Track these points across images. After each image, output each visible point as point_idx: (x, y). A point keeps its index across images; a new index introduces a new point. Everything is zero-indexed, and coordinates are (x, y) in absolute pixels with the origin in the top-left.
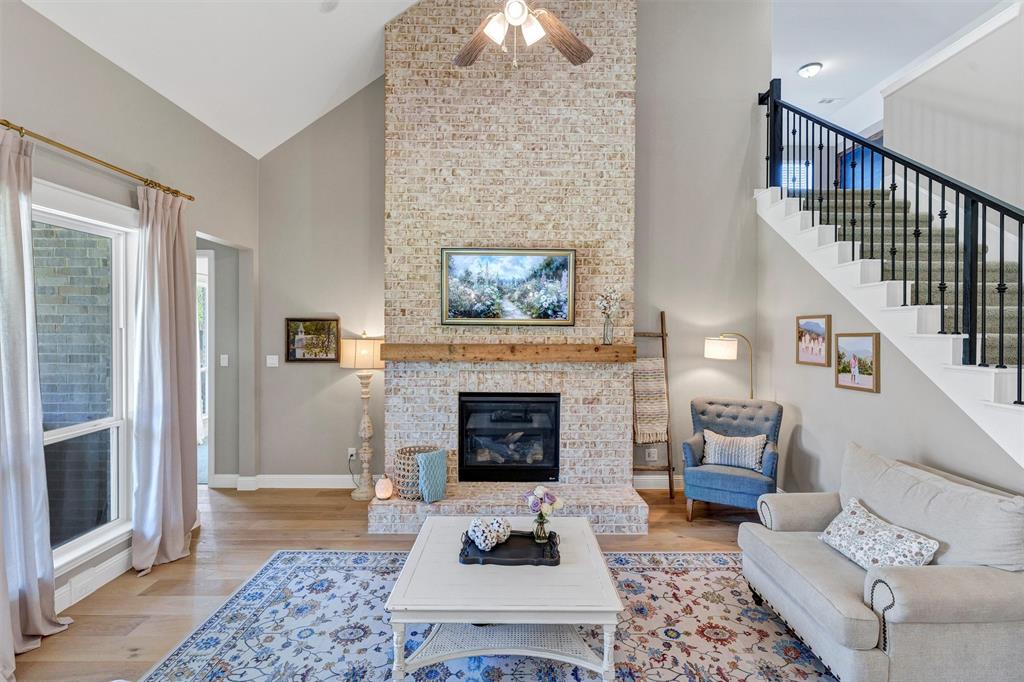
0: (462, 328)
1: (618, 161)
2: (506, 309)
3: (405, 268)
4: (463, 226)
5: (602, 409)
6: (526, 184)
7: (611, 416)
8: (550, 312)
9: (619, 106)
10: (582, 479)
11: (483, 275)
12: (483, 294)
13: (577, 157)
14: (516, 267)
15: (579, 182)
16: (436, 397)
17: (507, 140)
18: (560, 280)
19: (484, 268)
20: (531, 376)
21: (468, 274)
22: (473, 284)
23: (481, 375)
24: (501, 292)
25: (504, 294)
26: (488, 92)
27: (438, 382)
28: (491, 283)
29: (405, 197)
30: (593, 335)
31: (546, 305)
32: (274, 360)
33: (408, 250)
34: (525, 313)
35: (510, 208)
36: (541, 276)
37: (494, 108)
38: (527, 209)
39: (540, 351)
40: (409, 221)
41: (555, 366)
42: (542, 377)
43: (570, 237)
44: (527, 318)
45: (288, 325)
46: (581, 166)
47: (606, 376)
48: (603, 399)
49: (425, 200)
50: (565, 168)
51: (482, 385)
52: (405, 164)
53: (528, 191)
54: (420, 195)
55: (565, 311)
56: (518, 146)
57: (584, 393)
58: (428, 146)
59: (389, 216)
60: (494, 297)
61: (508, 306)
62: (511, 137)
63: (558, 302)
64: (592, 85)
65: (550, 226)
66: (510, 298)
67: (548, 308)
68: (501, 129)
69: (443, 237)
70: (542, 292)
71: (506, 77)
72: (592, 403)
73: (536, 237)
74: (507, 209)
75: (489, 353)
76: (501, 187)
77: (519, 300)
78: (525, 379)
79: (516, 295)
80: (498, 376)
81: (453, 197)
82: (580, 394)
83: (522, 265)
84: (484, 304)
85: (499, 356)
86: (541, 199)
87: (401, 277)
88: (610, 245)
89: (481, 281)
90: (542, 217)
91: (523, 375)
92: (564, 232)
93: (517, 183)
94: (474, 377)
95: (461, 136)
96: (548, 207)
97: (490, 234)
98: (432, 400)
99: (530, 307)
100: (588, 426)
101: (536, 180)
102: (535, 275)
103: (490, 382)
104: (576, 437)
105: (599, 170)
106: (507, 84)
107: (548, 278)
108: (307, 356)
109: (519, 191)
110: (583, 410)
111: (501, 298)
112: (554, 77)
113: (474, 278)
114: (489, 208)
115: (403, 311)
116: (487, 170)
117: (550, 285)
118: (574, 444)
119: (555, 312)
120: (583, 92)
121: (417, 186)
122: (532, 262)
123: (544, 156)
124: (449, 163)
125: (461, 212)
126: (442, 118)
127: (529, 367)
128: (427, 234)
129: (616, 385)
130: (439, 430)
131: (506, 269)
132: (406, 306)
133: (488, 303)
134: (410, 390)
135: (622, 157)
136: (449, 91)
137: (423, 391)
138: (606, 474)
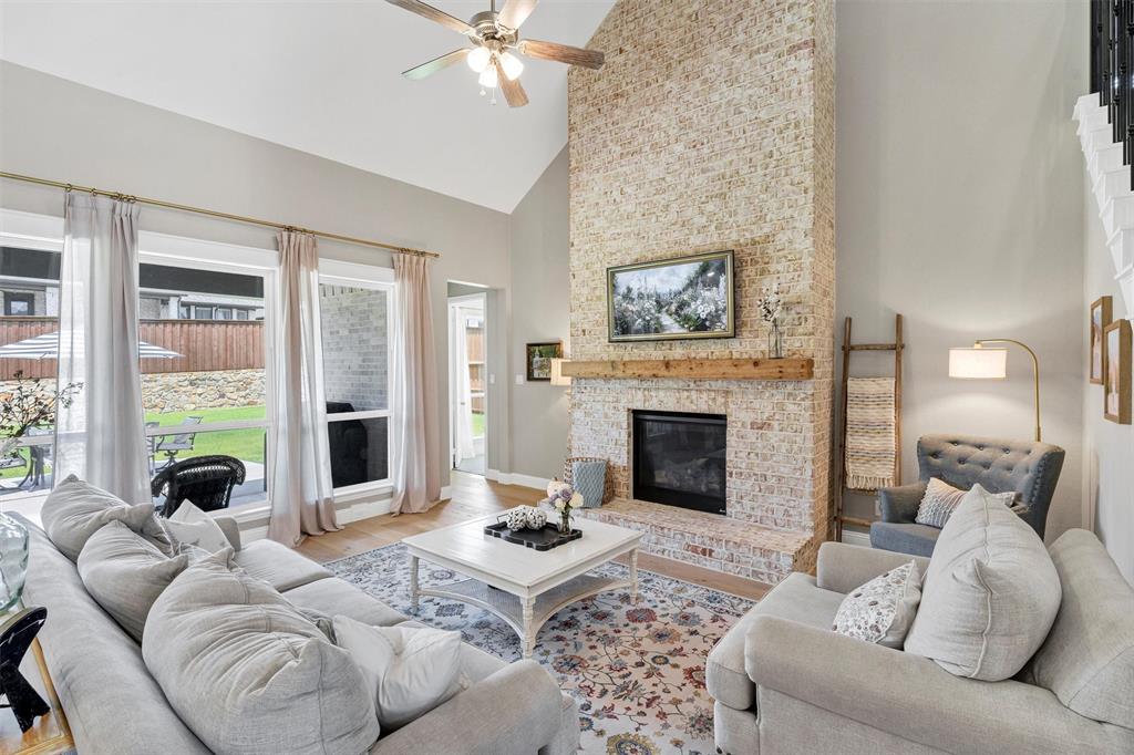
0: (631, 345)
1: (791, 132)
2: (664, 323)
3: (585, 291)
4: (630, 243)
5: (773, 436)
6: (687, 186)
7: (785, 447)
8: (707, 323)
9: (793, 63)
10: (750, 516)
11: (643, 291)
12: (643, 308)
13: (742, 142)
14: (672, 278)
15: (745, 170)
16: (610, 412)
17: (669, 144)
18: (718, 286)
19: (643, 283)
20: (694, 395)
21: (629, 290)
22: (633, 300)
23: (646, 392)
24: (660, 305)
25: (662, 307)
26: (651, 100)
27: (611, 399)
28: (649, 297)
29: (584, 225)
30: (764, 347)
31: (703, 316)
32: (521, 378)
33: (587, 273)
34: (683, 326)
35: (672, 216)
36: (697, 283)
37: (656, 115)
38: (689, 213)
39: (693, 366)
40: (587, 247)
41: (719, 384)
42: (705, 396)
43: (734, 236)
44: (685, 331)
45: (528, 350)
46: (745, 151)
47: (779, 397)
48: (775, 424)
49: (599, 223)
50: (729, 158)
51: (647, 404)
52: (583, 193)
53: (689, 193)
54: (596, 221)
55: (724, 321)
56: (679, 148)
57: (753, 416)
58: (601, 171)
59: (573, 245)
60: (653, 311)
61: (666, 320)
62: (672, 140)
63: (717, 311)
64: (758, 52)
65: (713, 227)
66: (667, 311)
67: (706, 319)
68: (663, 135)
69: (614, 257)
70: (699, 302)
71: (668, 78)
72: (761, 428)
73: (698, 243)
74: (670, 217)
75: (646, 369)
76: (663, 196)
77: (677, 313)
78: (688, 397)
79: (673, 308)
80: (661, 393)
81: (621, 216)
82: (748, 417)
83: (678, 276)
84: (644, 319)
85: (655, 372)
86: (704, 199)
87: (583, 300)
88: (782, 238)
89: (641, 296)
90: (704, 219)
91: (686, 394)
92: (727, 232)
93: (679, 187)
94: (640, 393)
95: (628, 153)
96: (710, 207)
97: (654, 247)
98: (606, 416)
99: (687, 319)
100: (757, 455)
101: (699, 180)
102: (692, 284)
103: (655, 400)
104: (744, 466)
105: (768, 149)
106: (668, 85)
107: (705, 286)
108: (541, 376)
109: (681, 195)
110: (752, 435)
111: (659, 312)
112: (715, 59)
113: (634, 294)
114: (654, 220)
115: (584, 331)
116: (651, 182)
117: (708, 294)
118: (741, 473)
119: (713, 323)
120: (748, 64)
121: (592, 213)
122: (687, 271)
123: (706, 151)
124: (618, 184)
125: (629, 230)
126: (612, 141)
127: (692, 385)
128: (601, 256)
129: (791, 407)
130: (612, 445)
131: (662, 281)
132: (586, 327)
133: (648, 318)
134: (588, 407)
135: (797, 126)
136: (617, 112)
137: (599, 406)
138: (779, 515)
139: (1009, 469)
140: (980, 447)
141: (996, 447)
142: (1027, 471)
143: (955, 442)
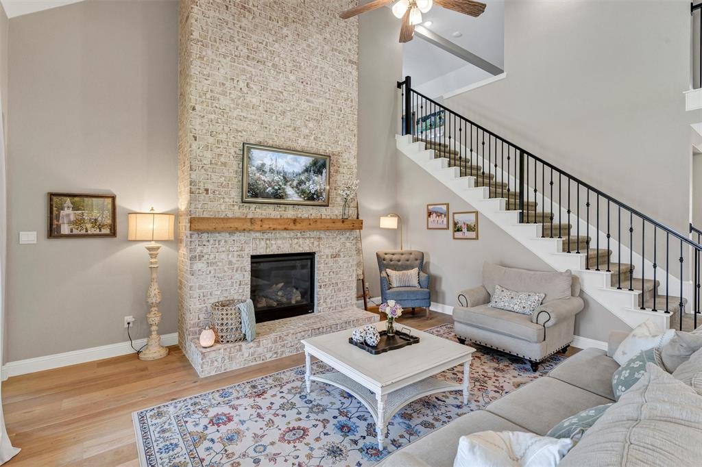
1: (349, 102)
2: (288, 193)
3: (208, 155)
4: (255, 127)
5: (341, 261)
6: (298, 105)
7: (346, 265)
8: (315, 196)
9: (349, 68)
10: (330, 308)
11: (274, 167)
12: (273, 180)
13: (327, 94)
14: (295, 163)
15: (329, 112)
16: (234, 260)
17: (285, 71)
18: (322, 175)
19: (274, 162)
20: (301, 241)
21: (263, 165)
22: (266, 173)
23: (268, 242)
24: (286, 180)
25: (287, 182)
26: (273, 32)
27: (235, 249)
28: (278, 173)
29: (208, 96)
30: (336, 212)
31: (313, 192)
32: (31, 236)
33: (211, 140)
34: (300, 196)
35: (287, 121)
36: (310, 171)
37: (277, 45)
38: (298, 123)
39: (311, 223)
40: (213, 116)
41: (315, 234)
42: (307, 241)
43: (324, 147)
44: (302, 200)
45: (51, 200)
46: (330, 101)
47: (343, 240)
48: (341, 254)
49: (224, 101)
50: (321, 100)
51: (268, 250)
52: (208, 68)
53: (299, 110)
54: (221, 98)
55: (324, 196)
56: (292, 78)
57: (332, 251)
58: (229, 59)
59: (194, 109)
60: (281, 183)
61: (290, 191)
62: (288, 70)
63: (320, 190)
64: (336, 50)
65: (312, 138)
66: (291, 185)
67: (314, 194)
68: (282, 62)
69: (240, 134)
70: (311, 182)
71: (285, 26)
72: (335, 257)
73: (303, 144)
74: (286, 120)
75: (279, 224)
76: (281, 104)
77: (297, 187)
78: (297, 243)
79: (295, 183)
80: (279, 242)
81: (247, 104)
82: (328, 252)
83: (299, 163)
84: (273, 188)
85: (286, 226)
86: (307, 118)
87: (205, 162)
88: (345, 156)
89: (272, 171)
90: (307, 131)
91: (296, 241)
92: (320, 143)
93: (292, 103)
94: (263, 243)
95: (253, 58)
96: (311, 125)
97: (274, 137)
98: (230, 263)
99: (303, 192)
100: (333, 272)
101: (304, 105)
102: (307, 170)
103: (274, 246)
104: (327, 280)
105: (340, 107)
106: (285, 31)
107: (314, 173)
109: (294, 110)
110: (330, 261)
111: (285, 185)
112: (315, 37)
113: (267, 169)
114: (274, 118)
115: (207, 190)
116: (272, 90)
117: (316, 178)
118: (326, 285)
119: (318, 197)
120: (331, 53)
121: (218, 89)
122: (305, 161)
123: (309, 89)
124: (244, 77)
125: (253, 117)
126: (239, 40)
127: (299, 235)
128: (227, 129)
129: (348, 245)
130: (236, 286)
131: (288, 163)
132: (210, 187)
133: (276, 188)
134: (212, 256)
135: (352, 101)
136: (244, 21)
137: (223, 256)
138: (343, 303)
139: (408, 260)
140: (393, 254)
141: (399, 254)
142: (417, 260)
143: (386, 254)
